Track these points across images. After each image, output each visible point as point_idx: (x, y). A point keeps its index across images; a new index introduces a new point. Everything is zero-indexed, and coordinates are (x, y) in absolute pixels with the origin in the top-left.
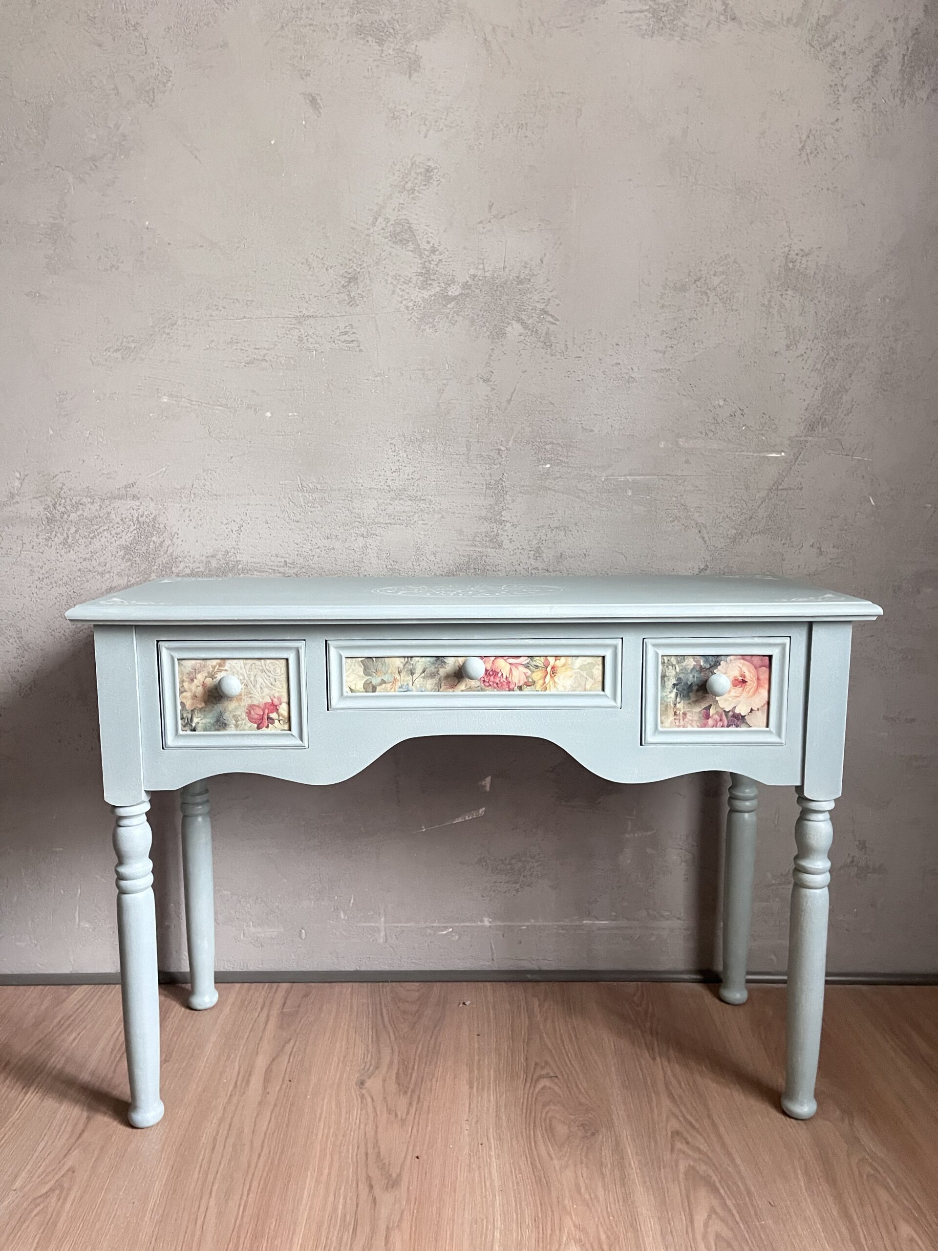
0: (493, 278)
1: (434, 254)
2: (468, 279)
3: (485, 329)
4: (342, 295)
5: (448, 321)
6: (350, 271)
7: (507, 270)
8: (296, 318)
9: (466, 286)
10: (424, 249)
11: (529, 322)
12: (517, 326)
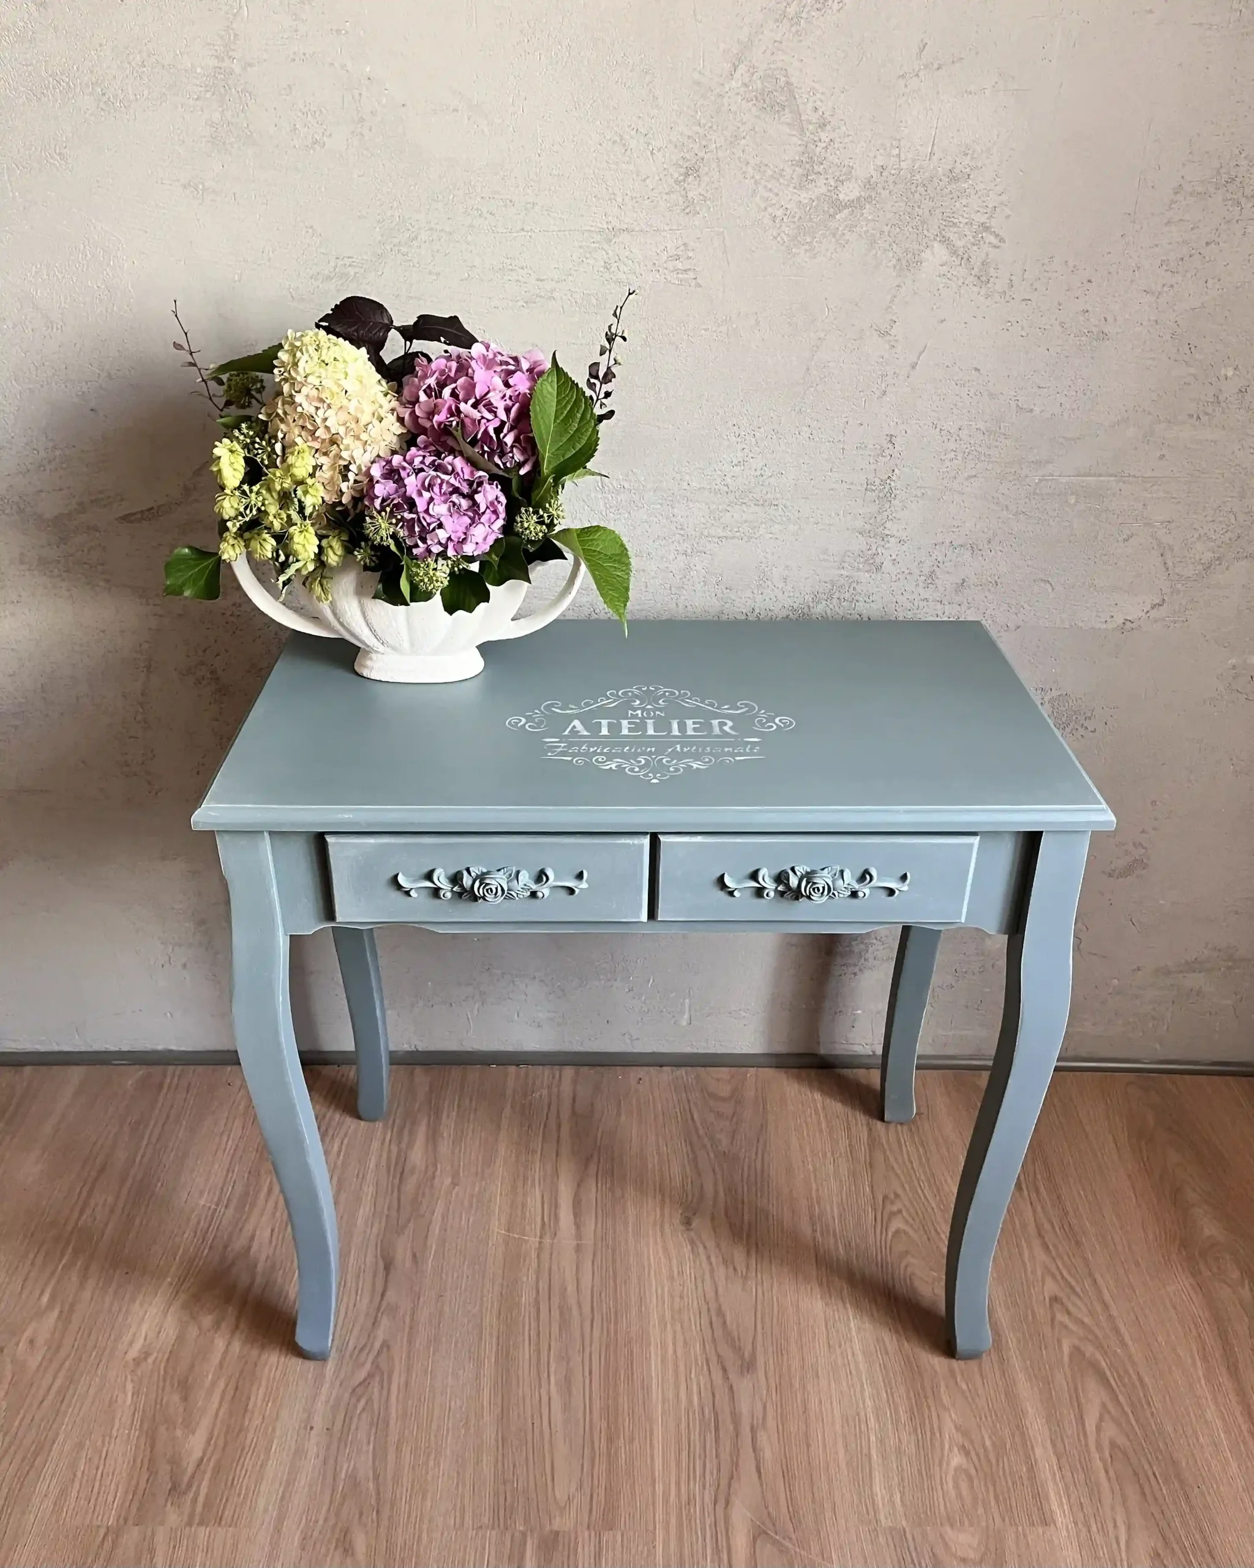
0: (912, 172)
1: (823, 131)
2: (874, 174)
3: (891, 254)
4: (673, 196)
5: (833, 240)
6: (688, 156)
7: (935, 158)
8: (600, 232)
9: (869, 184)
10: (809, 122)
11: (959, 244)
12: (940, 252)
